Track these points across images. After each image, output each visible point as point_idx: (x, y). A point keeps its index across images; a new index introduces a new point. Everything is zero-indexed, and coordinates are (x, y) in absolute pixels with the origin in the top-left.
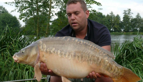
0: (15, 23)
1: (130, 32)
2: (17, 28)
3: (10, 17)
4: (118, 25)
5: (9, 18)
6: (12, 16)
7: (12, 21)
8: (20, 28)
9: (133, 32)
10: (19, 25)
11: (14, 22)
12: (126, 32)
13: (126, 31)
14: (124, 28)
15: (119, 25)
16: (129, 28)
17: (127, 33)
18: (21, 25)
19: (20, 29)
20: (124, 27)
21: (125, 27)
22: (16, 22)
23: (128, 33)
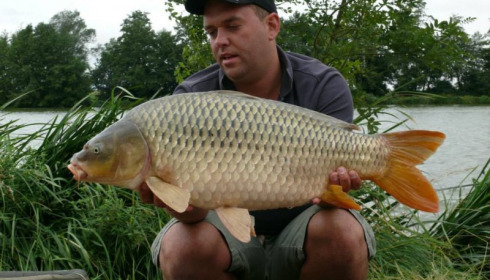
4: (373, 67)
15: (376, 64)
20: (394, 72)
21: (400, 72)
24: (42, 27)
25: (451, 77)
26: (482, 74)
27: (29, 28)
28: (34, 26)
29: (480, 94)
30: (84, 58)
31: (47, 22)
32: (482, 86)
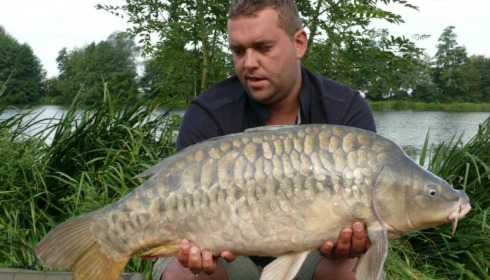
0: (25, 66)
1: (386, 99)
2: (33, 82)
3: (11, 46)
4: (350, 79)
5: (8, 50)
6: (16, 43)
7: (16, 59)
8: (43, 81)
9: (394, 102)
10: (39, 71)
11: (24, 63)
12: (373, 100)
13: (374, 96)
14: (368, 88)
15: (352, 77)
16: (381, 88)
17: (375, 103)
18: (45, 73)
19: (42, 85)
20: (366, 83)
21: (370, 84)
22: (28, 63)
23: (380, 103)
24: (103, 44)
25: (408, 88)
26: (431, 87)
27: (93, 44)
28: (97, 43)
29: (429, 101)
30: (134, 68)
31: (105, 40)
32: (430, 95)
